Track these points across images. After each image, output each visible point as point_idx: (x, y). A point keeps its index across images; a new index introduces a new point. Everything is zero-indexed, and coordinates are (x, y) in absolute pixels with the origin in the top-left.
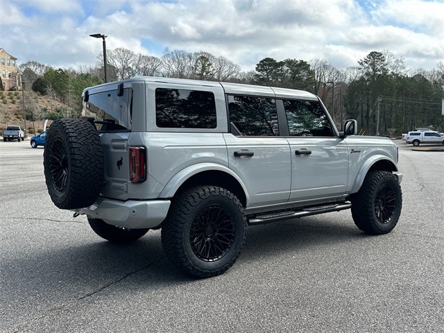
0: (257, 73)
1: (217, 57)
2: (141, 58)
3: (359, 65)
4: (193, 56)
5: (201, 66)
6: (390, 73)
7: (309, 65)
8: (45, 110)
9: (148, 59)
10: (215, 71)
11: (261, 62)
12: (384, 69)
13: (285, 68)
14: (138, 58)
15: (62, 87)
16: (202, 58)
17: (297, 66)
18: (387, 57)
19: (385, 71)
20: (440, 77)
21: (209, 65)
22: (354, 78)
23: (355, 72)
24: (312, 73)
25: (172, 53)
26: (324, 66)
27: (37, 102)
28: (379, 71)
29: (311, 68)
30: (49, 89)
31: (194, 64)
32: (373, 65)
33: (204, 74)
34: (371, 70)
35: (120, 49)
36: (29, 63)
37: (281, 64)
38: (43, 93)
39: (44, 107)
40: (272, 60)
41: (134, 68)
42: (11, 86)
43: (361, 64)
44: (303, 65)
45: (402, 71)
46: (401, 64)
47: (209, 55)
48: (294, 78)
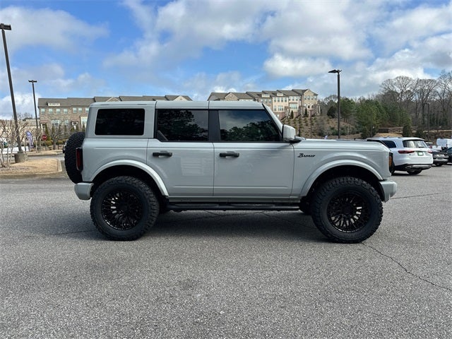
2: (419, 81)
8: (333, 129)
9: (425, 81)
14: (415, 82)
15: (347, 111)
35: (400, 77)
36: (331, 96)
38: (333, 117)
41: (412, 90)
42: (313, 113)
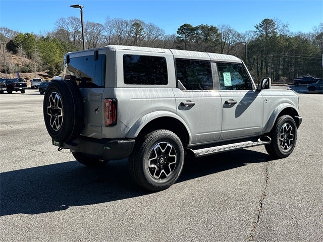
0: (178, 35)
1: (148, 24)
3: (255, 29)
4: (129, 22)
5: (135, 31)
6: (278, 35)
7: (217, 30)
10: (146, 34)
11: (181, 27)
12: (274, 32)
13: (199, 31)
16: (136, 24)
17: (208, 30)
18: (276, 23)
19: (275, 33)
20: (314, 38)
21: (141, 30)
22: (251, 39)
23: (252, 34)
24: (219, 35)
25: (113, 20)
26: (229, 30)
27: (11, 59)
28: (270, 33)
29: (219, 32)
30: (20, 49)
31: (129, 29)
32: (266, 29)
33: (138, 36)
34: (264, 33)
37: (197, 28)
39: (16, 62)
40: (189, 25)
43: (257, 28)
44: (213, 29)
45: (287, 33)
46: (287, 28)
47: (141, 22)
48: (206, 39)
